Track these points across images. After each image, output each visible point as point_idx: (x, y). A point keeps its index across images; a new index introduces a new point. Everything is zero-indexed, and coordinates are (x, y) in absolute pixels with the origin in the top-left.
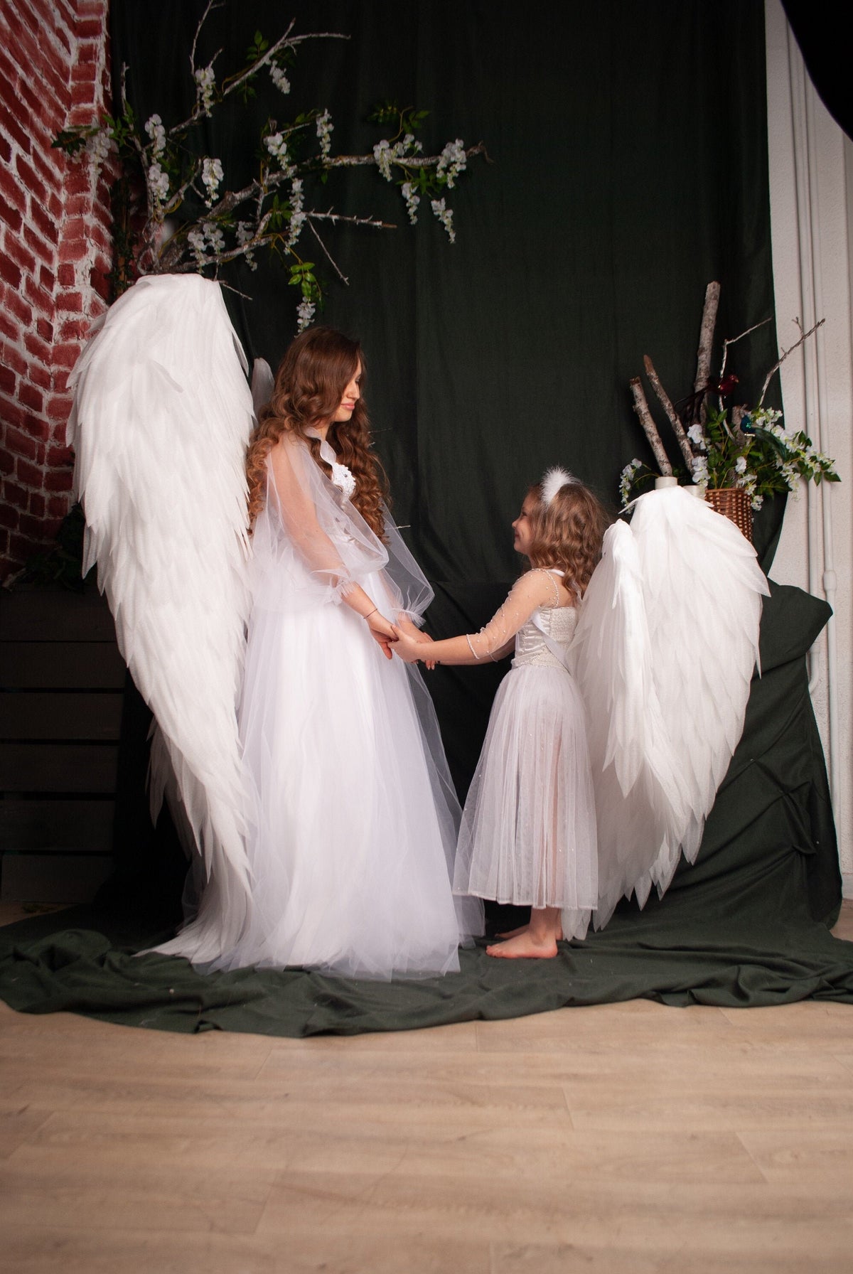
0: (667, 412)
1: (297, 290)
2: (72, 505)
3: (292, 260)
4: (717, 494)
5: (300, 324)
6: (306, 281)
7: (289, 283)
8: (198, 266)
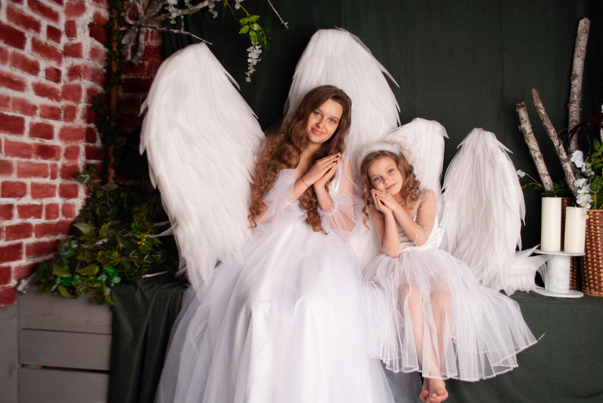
0: (552, 138)
1: (246, 37)
2: (79, 209)
3: (241, 14)
4: (597, 214)
5: (250, 63)
6: (253, 30)
7: (240, 33)
8: (171, 18)
